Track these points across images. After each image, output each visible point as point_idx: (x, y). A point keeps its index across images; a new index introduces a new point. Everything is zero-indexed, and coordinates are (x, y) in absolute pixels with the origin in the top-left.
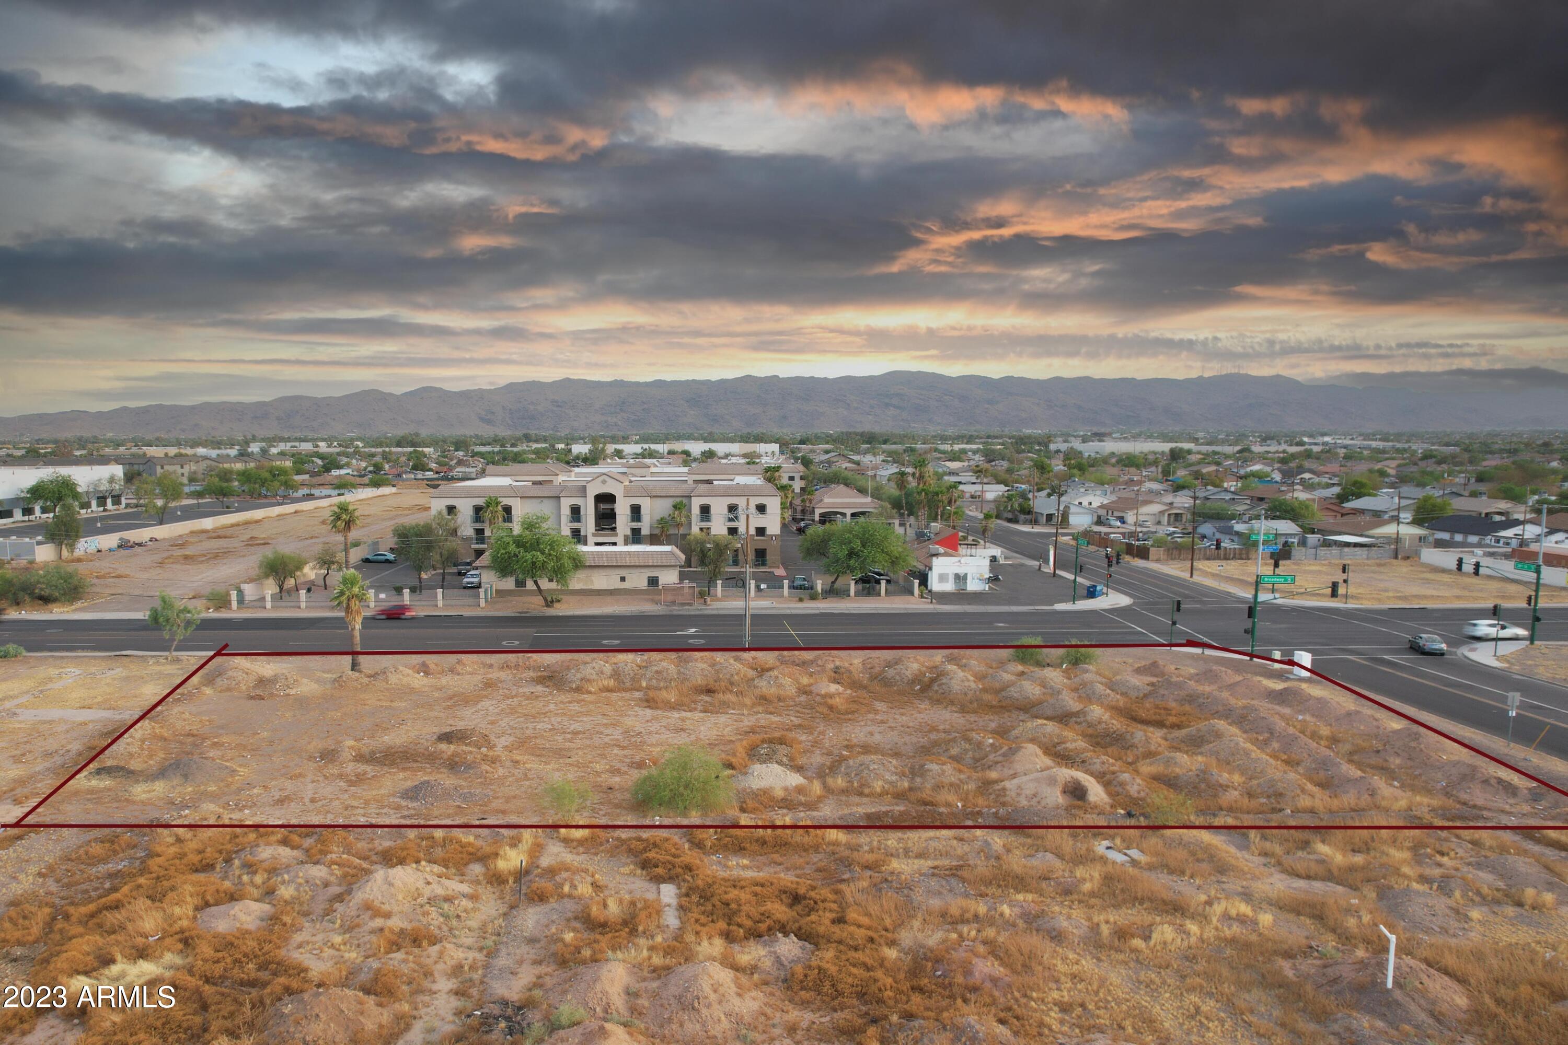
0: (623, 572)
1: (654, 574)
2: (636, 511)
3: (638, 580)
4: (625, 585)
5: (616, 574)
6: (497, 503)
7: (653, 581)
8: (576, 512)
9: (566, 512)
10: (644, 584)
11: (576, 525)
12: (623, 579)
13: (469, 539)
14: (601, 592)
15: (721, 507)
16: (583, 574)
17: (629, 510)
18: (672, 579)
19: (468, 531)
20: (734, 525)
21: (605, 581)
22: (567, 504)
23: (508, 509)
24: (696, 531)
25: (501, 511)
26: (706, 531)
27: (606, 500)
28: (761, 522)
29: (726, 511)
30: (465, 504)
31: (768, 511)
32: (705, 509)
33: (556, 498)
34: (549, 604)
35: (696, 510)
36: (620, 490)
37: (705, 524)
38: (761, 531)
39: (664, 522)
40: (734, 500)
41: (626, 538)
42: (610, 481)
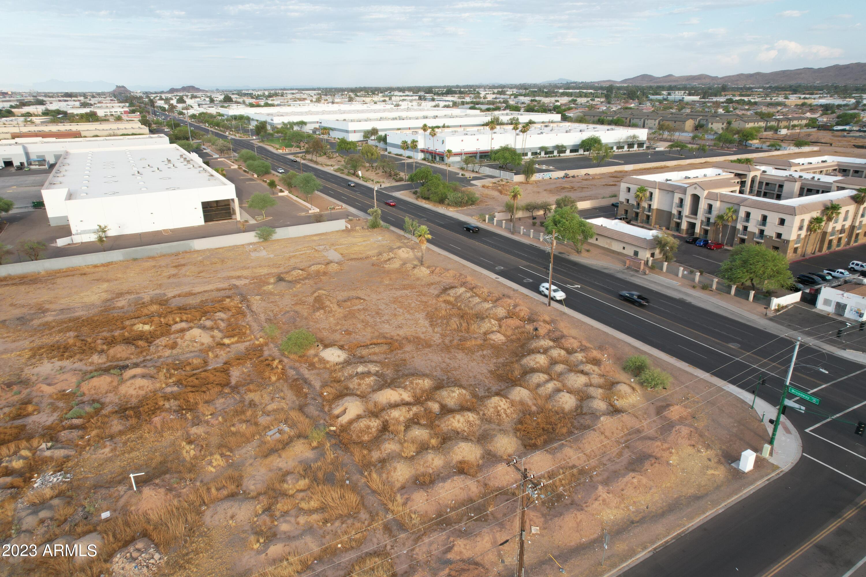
0: (625, 245)
1: (637, 249)
2: (710, 206)
3: (629, 251)
4: (625, 252)
5: (622, 245)
6: (645, 190)
7: (636, 253)
8: (681, 200)
9: (676, 201)
10: (632, 254)
11: (680, 209)
12: (624, 248)
13: (633, 205)
14: (614, 252)
15: (756, 215)
16: (609, 241)
17: (706, 207)
18: (645, 255)
19: (633, 202)
20: (762, 228)
21: (617, 247)
22: (677, 196)
23: (651, 194)
24: (740, 227)
25: (648, 194)
26: (745, 228)
27: (696, 199)
28: (780, 229)
29: (760, 218)
30: (634, 188)
31: (786, 223)
32: (748, 215)
33: (673, 192)
34: (579, 252)
35: (742, 214)
36: (703, 194)
37: (746, 224)
38: (779, 235)
39: (720, 217)
40: (765, 213)
41: (702, 222)
42: (698, 188)
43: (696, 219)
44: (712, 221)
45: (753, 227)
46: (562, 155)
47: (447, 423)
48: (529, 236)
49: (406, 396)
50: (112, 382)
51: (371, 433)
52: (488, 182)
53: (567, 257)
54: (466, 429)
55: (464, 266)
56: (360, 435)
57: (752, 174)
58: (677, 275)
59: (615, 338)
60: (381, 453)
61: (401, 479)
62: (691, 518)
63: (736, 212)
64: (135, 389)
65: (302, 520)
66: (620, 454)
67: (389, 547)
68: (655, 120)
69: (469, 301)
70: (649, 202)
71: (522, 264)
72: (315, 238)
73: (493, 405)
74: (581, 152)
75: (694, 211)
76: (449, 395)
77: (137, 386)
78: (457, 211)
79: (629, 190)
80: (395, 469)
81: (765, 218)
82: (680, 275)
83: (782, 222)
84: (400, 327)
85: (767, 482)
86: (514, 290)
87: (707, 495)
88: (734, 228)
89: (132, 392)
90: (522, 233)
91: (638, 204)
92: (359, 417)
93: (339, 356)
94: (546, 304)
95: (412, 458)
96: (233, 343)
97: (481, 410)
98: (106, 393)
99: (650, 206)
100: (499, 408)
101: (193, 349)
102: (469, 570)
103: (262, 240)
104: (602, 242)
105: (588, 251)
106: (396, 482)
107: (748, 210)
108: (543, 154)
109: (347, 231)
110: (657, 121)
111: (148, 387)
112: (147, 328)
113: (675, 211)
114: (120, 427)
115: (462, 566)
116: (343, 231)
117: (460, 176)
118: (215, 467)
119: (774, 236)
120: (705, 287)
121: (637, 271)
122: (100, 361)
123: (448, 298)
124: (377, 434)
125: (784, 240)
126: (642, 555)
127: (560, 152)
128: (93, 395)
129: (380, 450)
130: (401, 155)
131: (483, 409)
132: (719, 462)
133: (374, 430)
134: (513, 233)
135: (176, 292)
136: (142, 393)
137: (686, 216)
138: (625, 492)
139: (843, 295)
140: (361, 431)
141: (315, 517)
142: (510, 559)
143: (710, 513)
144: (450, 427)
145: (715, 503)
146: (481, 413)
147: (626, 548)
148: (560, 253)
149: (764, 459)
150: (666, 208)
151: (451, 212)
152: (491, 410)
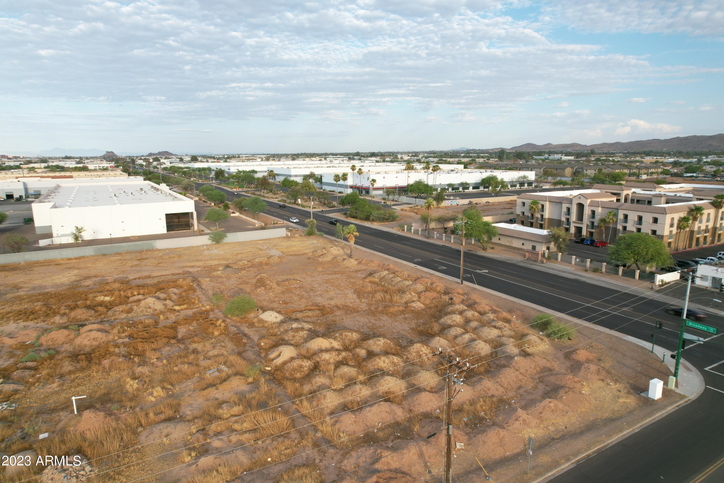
0: (523, 242)
1: (534, 244)
2: (593, 212)
4: (524, 247)
5: (521, 242)
6: (538, 203)
7: (534, 248)
8: (569, 209)
9: (564, 210)
10: (530, 248)
11: (568, 217)
12: (523, 244)
13: (528, 216)
14: (515, 248)
15: (633, 217)
16: (510, 239)
17: (590, 213)
18: (542, 248)
19: (528, 214)
20: (639, 226)
21: (517, 244)
22: (565, 206)
23: (543, 206)
24: (620, 227)
25: (540, 206)
26: (625, 228)
27: (581, 207)
28: (654, 227)
29: (636, 219)
30: (528, 202)
31: (659, 222)
32: (626, 217)
33: (561, 203)
34: (484, 249)
35: (621, 216)
36: (587, 203)
37: (625, 224)
38: (654, 232)
39: (603, 220)
40: (640, 214)
41: (587, 226)
42: (582, 198)
43: (582, 224)
44: (596, 224)
45: (631, 227)
46: (466, 191)
47: (373, 363)
48: (442, 239)
49: (336, 344)
50: (69, 335)
51: (303, 371)
52: (405, 207)
53: (475, 253)
54: (391, 369)
55: (387, 259)
56: (293, 372)
57: (625, 193)
58: (571, 263)
59: (521, 305)
60: (312, 386)
61: (330, 405)
62: (609, 436)
63: (616, 215)
64: (90, 340)
65: (234, 438)
66: (535, 388)
67: (317, 461)
68: (540, 168)
69: (392, 281)
70: (542, 213)
71: (437, 258)
72: (259, 242)
73: (415, 350)
74: (482, 188)
75: (580, 217)
76: (376, 343)
77: (92, 338)
78: (380, 225)
79: (524, 204)
80: (325, 396)
81: (640, 218)
82: (573, 262)
83: (655, 220)
84: (331, 299)
85: (677, 408)
86: (430, 274)
87: (621, 417)
88: (615, 230)
89: (86, 342)
90: (435, 238)
91: (532, 215)
92: (292, 359)
93: (276, 318)
94: (459, 283)
95: (341, 390)
96: (182, 310)
98: (63, 344)
99: (542, 216)
100: (421, 353)
101: (147, 314)
102: (396, 478)
103: (214, 243)
104: (504, 241)
105: (492, 248)
106: (326, 409)
107: (626, 212)
108: (450, 190)
109: (287, 237)
110: (542, 169)
111: (101, 339)
112: (107, 299)
113: (563, 219)
114: (70, 368)
115: (388, 475)
116: (284, 237)
117: (383, 203)
118: (155, 397)
119: (650, 232)
120: (595, 270)
121: (536, 261)
122: (61, 321)
123: (373, 279)
124: (309, 373)
125: (659, 236)
126: (566, 466)
127: (464, 188)
128: (49, 345)
129: (311, 383)
130: (333, 191)
131: (406, 354)
132: (628, 393)
133: (305, 369)
134: (428, 238)
135: (137, 276)
136: (95, 343)
137: (574, 222)
138: (543, 414)
139: (717, 270)
140: (294, 370)
141: (247, 436)
142: (436, 470)
143: (627, 432)
144: (376, 367)
145: (630, 425)
146: (405, 357)
147: (550, 460)
148: (469, 250)
149: (671, 390)
150: (556, 217)
151: (376, 226)
152: (414, 354)
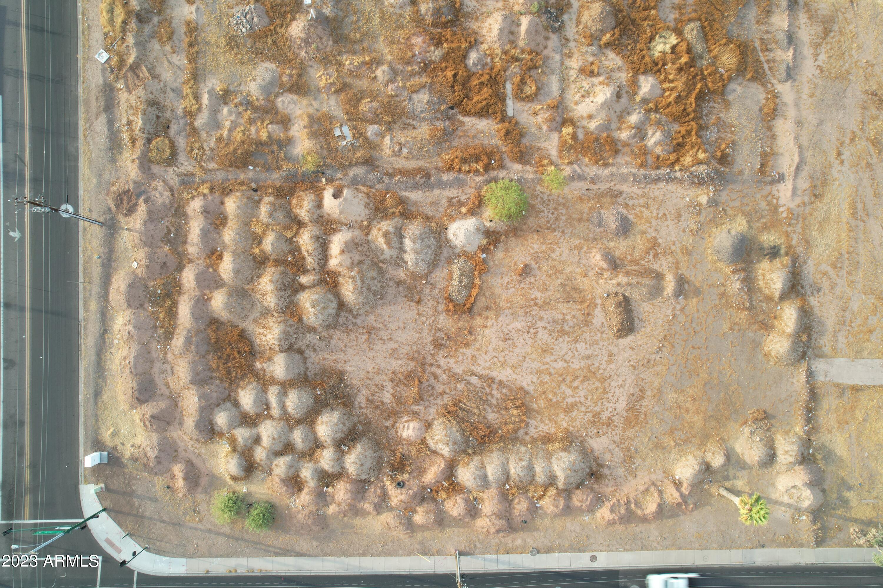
54: (260, 287)
62: (86, 370)
67: (176, 169)
73: (274, 328)
84: (507, 340)
87: (96, 403)
92: (319, 205)
97: (279, 317)
100: (268, 331)
101: (569, 92)
112: (661, 47)
115: (133, 202)
124: (293, 213)
131: (279, 319)
132: (116, 448)
145: (87, 400)
146: (276, 315)
152: (271, 324)
